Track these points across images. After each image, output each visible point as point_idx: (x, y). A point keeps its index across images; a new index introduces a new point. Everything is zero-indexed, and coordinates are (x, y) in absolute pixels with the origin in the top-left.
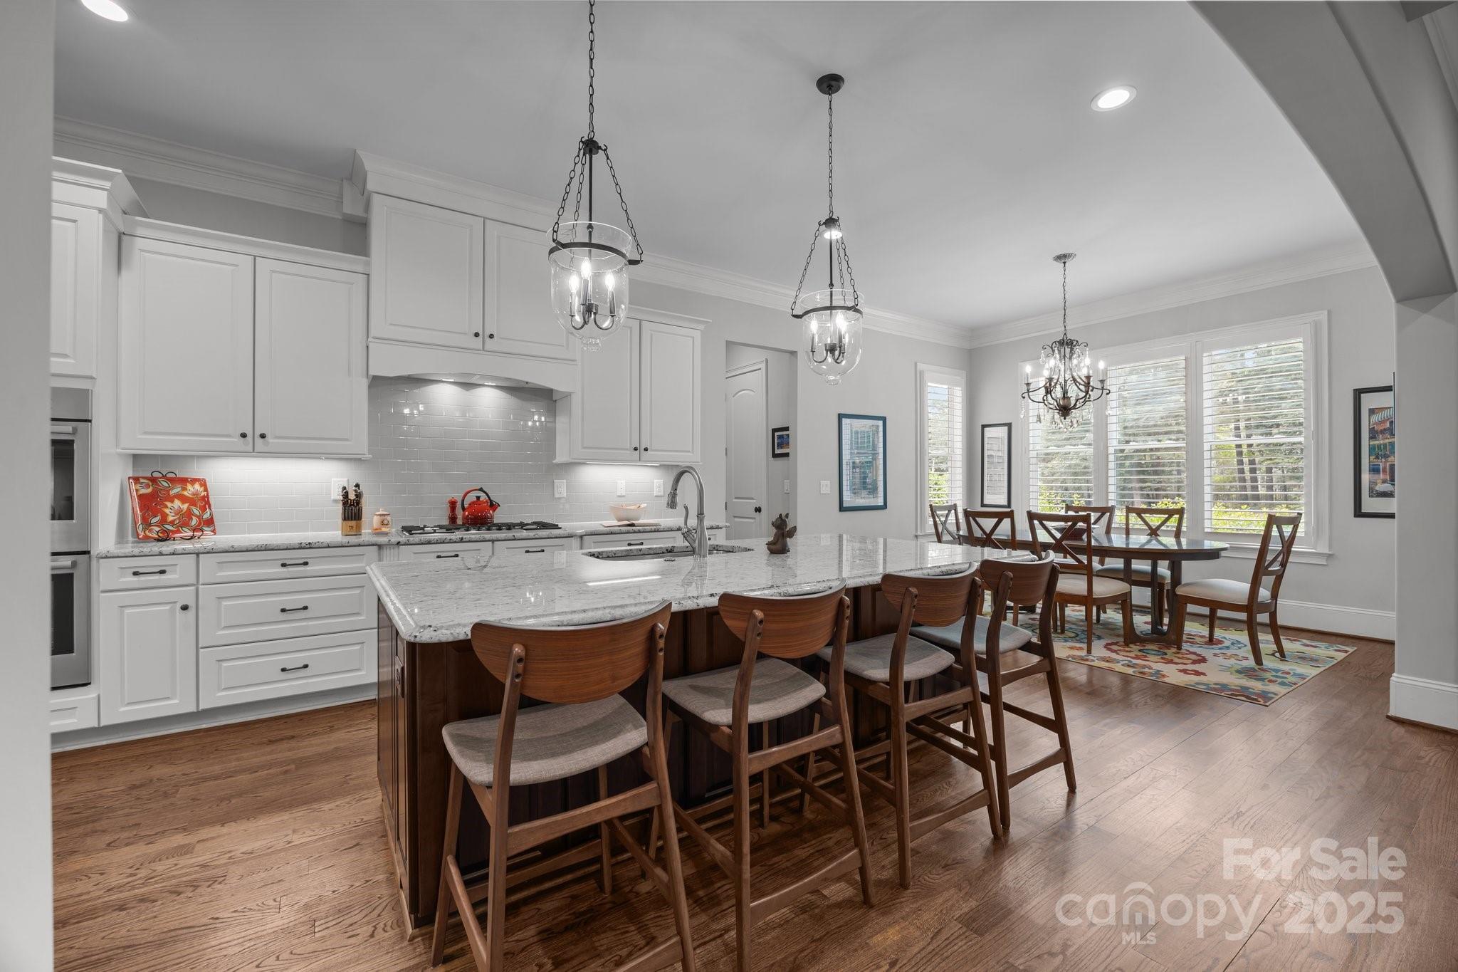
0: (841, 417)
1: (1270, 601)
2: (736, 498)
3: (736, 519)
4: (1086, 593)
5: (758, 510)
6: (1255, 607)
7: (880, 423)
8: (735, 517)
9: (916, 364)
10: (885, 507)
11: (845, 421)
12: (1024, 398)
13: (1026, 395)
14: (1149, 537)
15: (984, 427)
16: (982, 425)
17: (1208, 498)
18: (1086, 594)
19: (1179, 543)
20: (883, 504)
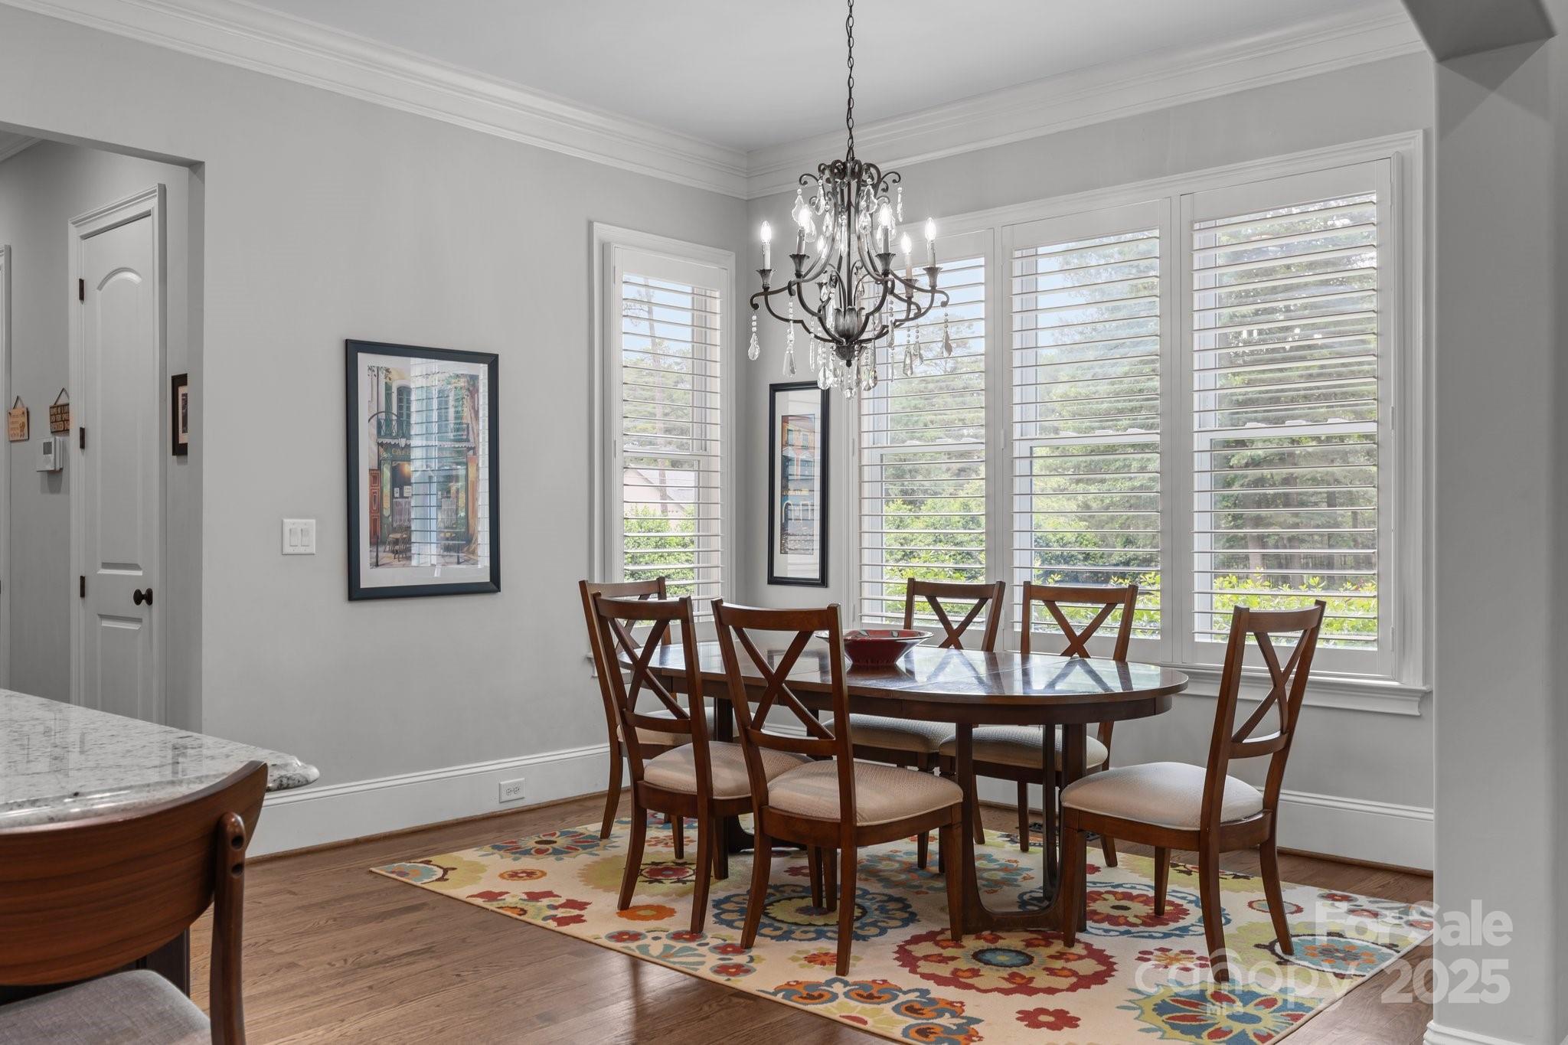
0: (353, 349)
1: (1261, 816)
2: (106, 565)
3: (106, 624)
4: (836, 814)
5: (143, 597)
6: (1213, 839)
7: (482, 370)
8: (103, 617)
9: (590, 224)
10: (494, 585)
11: (364, 360)
12: (756, 307)
13: (760, 300)
14: (1068, 659)
15: (775, 388)
16: (771, 386)
17: (1201, 563)
18: (838, 816)
19: (1124, 676)
20: (487, 579)
